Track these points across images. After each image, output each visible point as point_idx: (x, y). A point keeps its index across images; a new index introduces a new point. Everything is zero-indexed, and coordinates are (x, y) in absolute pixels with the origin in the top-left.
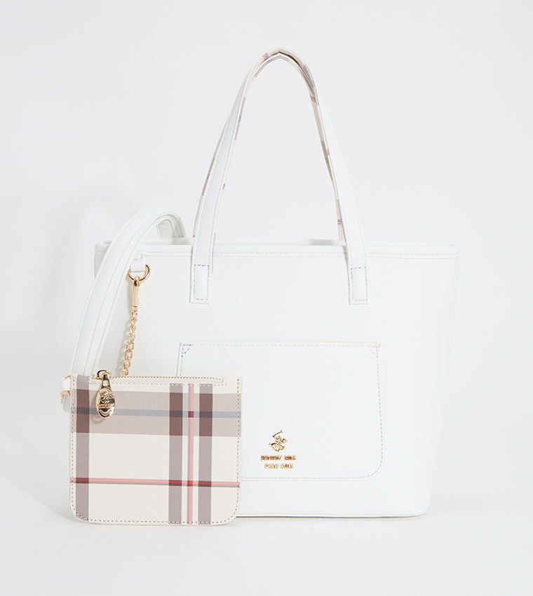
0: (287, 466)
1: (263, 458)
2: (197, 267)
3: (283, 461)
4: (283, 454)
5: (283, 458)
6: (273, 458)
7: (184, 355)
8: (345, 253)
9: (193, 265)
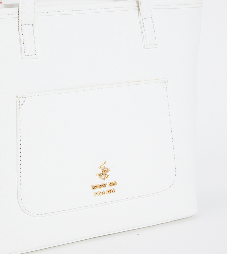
0: (111, 191)
1: (94, 187)
2: (24, 26)
3: (108, 188)
4: (107, 181)
5: (107, 185)
6: (101, 186)
7: (21, 107)
8: (138, 6)
9: (20, 25)
